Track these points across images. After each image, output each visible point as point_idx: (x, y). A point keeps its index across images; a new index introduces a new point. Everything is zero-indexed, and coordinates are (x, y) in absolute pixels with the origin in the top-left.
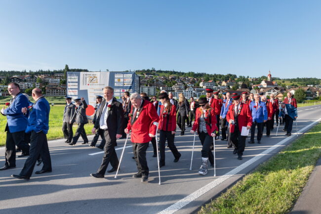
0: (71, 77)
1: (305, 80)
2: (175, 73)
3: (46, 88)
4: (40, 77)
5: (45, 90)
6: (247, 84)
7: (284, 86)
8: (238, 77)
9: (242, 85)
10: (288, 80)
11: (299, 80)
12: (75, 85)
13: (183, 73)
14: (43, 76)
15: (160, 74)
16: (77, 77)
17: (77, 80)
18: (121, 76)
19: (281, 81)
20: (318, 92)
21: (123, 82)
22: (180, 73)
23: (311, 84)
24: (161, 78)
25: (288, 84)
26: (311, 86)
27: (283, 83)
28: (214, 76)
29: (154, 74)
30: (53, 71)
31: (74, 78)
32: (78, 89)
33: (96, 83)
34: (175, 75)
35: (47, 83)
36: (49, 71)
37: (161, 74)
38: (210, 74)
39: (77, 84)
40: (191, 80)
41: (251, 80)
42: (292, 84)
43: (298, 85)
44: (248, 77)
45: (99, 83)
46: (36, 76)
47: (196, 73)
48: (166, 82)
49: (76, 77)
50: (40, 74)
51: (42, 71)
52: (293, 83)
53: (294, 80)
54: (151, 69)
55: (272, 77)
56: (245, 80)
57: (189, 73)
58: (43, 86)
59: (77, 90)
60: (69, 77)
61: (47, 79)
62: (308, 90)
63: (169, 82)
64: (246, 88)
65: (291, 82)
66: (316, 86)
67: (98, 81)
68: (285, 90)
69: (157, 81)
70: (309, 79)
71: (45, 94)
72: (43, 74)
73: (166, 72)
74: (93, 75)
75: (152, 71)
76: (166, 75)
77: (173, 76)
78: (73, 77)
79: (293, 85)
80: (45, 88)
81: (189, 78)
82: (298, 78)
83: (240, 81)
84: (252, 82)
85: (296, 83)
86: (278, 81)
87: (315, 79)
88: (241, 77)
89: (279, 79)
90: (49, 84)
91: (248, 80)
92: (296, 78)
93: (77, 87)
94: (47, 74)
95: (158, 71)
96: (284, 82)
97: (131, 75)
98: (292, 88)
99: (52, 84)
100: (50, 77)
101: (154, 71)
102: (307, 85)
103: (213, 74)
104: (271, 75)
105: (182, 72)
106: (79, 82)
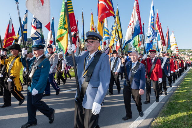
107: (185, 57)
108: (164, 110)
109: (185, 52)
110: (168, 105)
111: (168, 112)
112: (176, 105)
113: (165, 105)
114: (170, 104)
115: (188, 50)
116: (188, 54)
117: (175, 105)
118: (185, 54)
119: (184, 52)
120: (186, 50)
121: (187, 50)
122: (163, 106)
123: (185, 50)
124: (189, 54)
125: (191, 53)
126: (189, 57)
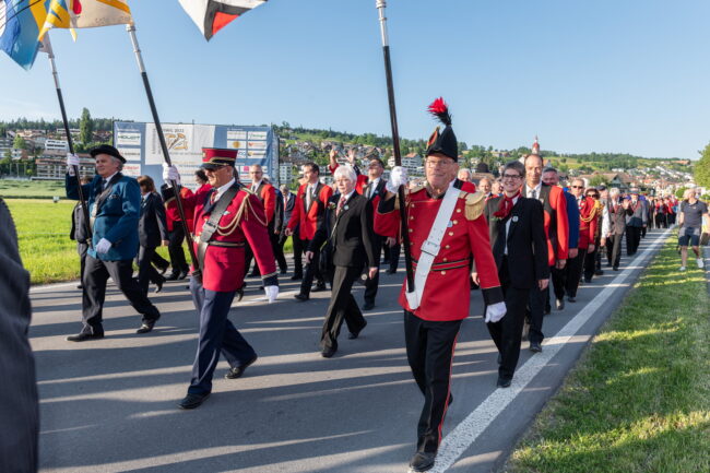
0: (125, 134)
1: (607, 157)
2: (334, 134)
3: (37, 162)
4: (22, 135)
5: (35, 166)
6: (488, 163)
7: (565, 170)
8: (470, 147)
9: (479, 165)
10: (574, 156)
11: (595, 157)
12: (133, 154)
13: (351, 137)
14: (30, 133)
15: (300, 136)
16: (140, 135)
17: (138, 143)
18: (243, 135)
19: (559, 159)
20: (633, 184)
21: (247, 149)
22: (345, 135)
23: (620, 167)
24: (302, 144)
25: (572, 166)
26: (621, 170)
27: (562, 164)
28: (418, 145)
29: (288, 137)
30: (51, 122)
31: (132, 138)
32: (142, 162)
33: (184, 151)
34: (333, 140)
35: (38, 150)
36: (44, 122)
37: (304, 137)
38: (410, 139)
39: (138, 151)
40: (369, 151)
41: (498, 156)
42: (581, 165)
43: (594, 168)
44: (491, 148)
45: (190, 150)
46: (11, 133)
47: (379, 136)
48: (315, 155)
49: (136, 135)
50: (21, 128)
51: (25, 121)
52: (584, 163)
53: (586, 157)
54: (280, 125)
55: (541, 149)
56: (483, 155)
57: (365, 137)
58: (30, 157)
59: (139, 165)
60: (119, 134)
61: (38, 141)
62: (615, 179)
63: (320, 156)
64: (487, 171)
65: (580, 162)
66: (629, 171)
67: (189, 145)
68: (567, 177)
69: (295, 151)
70: (616, 156)
71: (36, 175)
72: (27, 129)
73: (314, 132)
74: (176, 131)
75: (282, 129)
76: (316, 139)
77: (329, 141)
78: (129, 135)
79: (582, 168)
80: (34, 161)
81: (366, 146)
82: (594, 154)
83: (475, 156)
84: (499, 160)
85: (589, 164)
86: (552, 158)
87: (629, 157)
88: (475, 147)
89: (556, 155)
90: (46, 152)
91: (491, 155)
92: (589, 153)
93: (138, 158)
94: (37, 128)
95: (295, 130)
96: (564, 161)
97: (265, 134)
98: (581, 173)
99: (51, 152)
100: (45, 136)
101: (288, 129)
102: (611, 169)
103: (417, 141)
104: (538, 146)
105: (349, 133)
106: (142, 147)
107: (655, 184)
108: (581, 372)
109: (658, 167)
110: (596, 354)
111: (593, 376)
112: (624, 354)
113: (583, 355)
114: (601, 352)
115: (670, 160)
116: (667, 175)
117: (618, 353)
118: (657, 176)
119: (654, 166)
120: (660, 160)
121: (666, 160)
122: (578, 357)
123: (656, 161)
124: (674, 175)
125: (679, 170)
126: (671, 186)
